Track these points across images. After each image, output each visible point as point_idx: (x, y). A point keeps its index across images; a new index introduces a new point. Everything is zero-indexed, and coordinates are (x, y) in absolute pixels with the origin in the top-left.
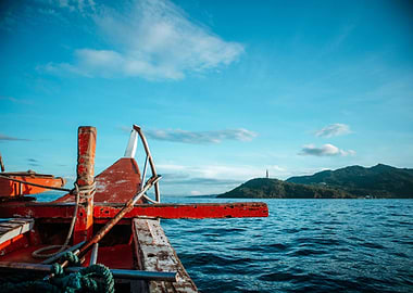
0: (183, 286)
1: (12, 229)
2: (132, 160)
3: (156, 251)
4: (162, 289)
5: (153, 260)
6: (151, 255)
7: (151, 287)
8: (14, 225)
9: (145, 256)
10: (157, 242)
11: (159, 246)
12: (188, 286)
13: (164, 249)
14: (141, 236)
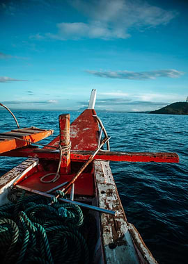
0: (119, 218)
1: (29, 166)
2: (93, 110)
3: (105, 189)
4: (107, 219)
5: (104, 196)
6: (103, 192)
7: (102, 217)
8: (29, 164)
9: (100, 193)
10: (107, 182)
11: (108, 184)
12: (121, 217)
13: (110, 187)
14: (98, 177)
